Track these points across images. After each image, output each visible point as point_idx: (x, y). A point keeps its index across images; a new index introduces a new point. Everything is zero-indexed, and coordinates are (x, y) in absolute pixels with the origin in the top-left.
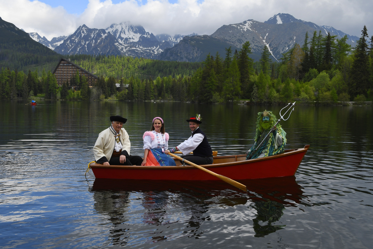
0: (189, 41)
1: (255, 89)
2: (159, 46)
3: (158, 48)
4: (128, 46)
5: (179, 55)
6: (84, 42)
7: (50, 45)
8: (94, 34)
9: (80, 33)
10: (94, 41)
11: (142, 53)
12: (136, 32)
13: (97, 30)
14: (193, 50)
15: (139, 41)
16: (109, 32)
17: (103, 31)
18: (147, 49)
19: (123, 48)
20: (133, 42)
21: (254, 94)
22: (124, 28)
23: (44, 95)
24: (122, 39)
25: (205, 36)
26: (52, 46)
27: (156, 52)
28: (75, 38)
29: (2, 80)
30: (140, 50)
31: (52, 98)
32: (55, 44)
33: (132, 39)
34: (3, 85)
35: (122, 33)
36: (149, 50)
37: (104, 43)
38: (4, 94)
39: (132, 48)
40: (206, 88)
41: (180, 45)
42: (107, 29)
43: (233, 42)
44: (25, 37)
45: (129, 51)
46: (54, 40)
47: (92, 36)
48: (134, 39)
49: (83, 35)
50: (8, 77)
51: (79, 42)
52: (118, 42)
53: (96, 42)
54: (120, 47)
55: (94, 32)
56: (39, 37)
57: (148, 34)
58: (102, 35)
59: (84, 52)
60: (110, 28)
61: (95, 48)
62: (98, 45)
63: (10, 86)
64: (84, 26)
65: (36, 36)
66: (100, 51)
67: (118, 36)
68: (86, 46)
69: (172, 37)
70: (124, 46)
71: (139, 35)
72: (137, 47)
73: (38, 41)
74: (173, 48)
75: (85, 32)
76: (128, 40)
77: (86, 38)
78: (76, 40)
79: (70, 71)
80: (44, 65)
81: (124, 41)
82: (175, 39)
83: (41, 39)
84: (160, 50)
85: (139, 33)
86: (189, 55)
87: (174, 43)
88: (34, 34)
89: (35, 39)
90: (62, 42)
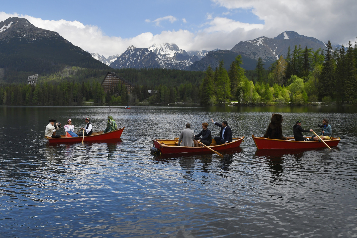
0: (213, 55)
1: (242, 93)
2: (189, 60)
3: (189, 61)
4: (166, 60)
5: (205, 66)
6: (132, 59)
7: (107, 62)
8: (139, 52)
9: (129, 51)
10: (139, 57)
11: (176, 65)
12: (171, 50)
13: (142, 49)
14: (217, 61)
15: (174, 57)
16: (151, 50)
17: (146, 50)
18: (180, 63)
19: (162, 62)
20: (169, 57)
21: (240, 97)
22: (163, 46)
23: (93, 100)
24: (161, 55)
25: (226, 51)
26: (109, 62)
27: (188, 64)
28: (126, 56)
29: (64, 90)
30: (175, 63)
31: (99, 102)
32: (110, 61)
33: (169, 55)
34: (64, 93)
35: (161, 51)
36: (182, 63)
37: (147, 59)
38: (64, 100)
39: (169, 62)
40: (205, 92)
41: (206, 58)
42: (150, 48)
43: (248, 55)
44: (88, 57)
45: (167, 64)
46: (110, 58)
47: (138, 54)
48: (170, 55)
49: (131, 53)
50: (68, 87)
51: (129, 59)
52: (158, 58)
53: (141, 58)
54: (159, 61)
55: (140, 51)
56: (99, 56)
57: (181, 51)
58: (146, 52)
59: (132, 66)
60: (152, 47)
61: (141, 63)
62: (142, 61)
63: (69, 94)
64: (132, 46)
65: (97, 56)
66: (144, 65)
67: (158, 53)
68: (133, 61)
69: (200, 52)
70: (162, 60)
71: (174, 52)
72: (172, 61)
73: (98, 59)
74: (200, 61)
75: (133, 51)
76: (166, 56)
77: (134, 55)
78: (126, 57)
79: (115, 81)
80: (100, 77)
81: (163, 57)
82: (202, 54)
83: (100, 58)
84: (191, 62)
85: (174, 50)
86: (213, 66)
87: (202, 56)
88: (96, 54)
89: (96, 58)
90: (116, 59)
